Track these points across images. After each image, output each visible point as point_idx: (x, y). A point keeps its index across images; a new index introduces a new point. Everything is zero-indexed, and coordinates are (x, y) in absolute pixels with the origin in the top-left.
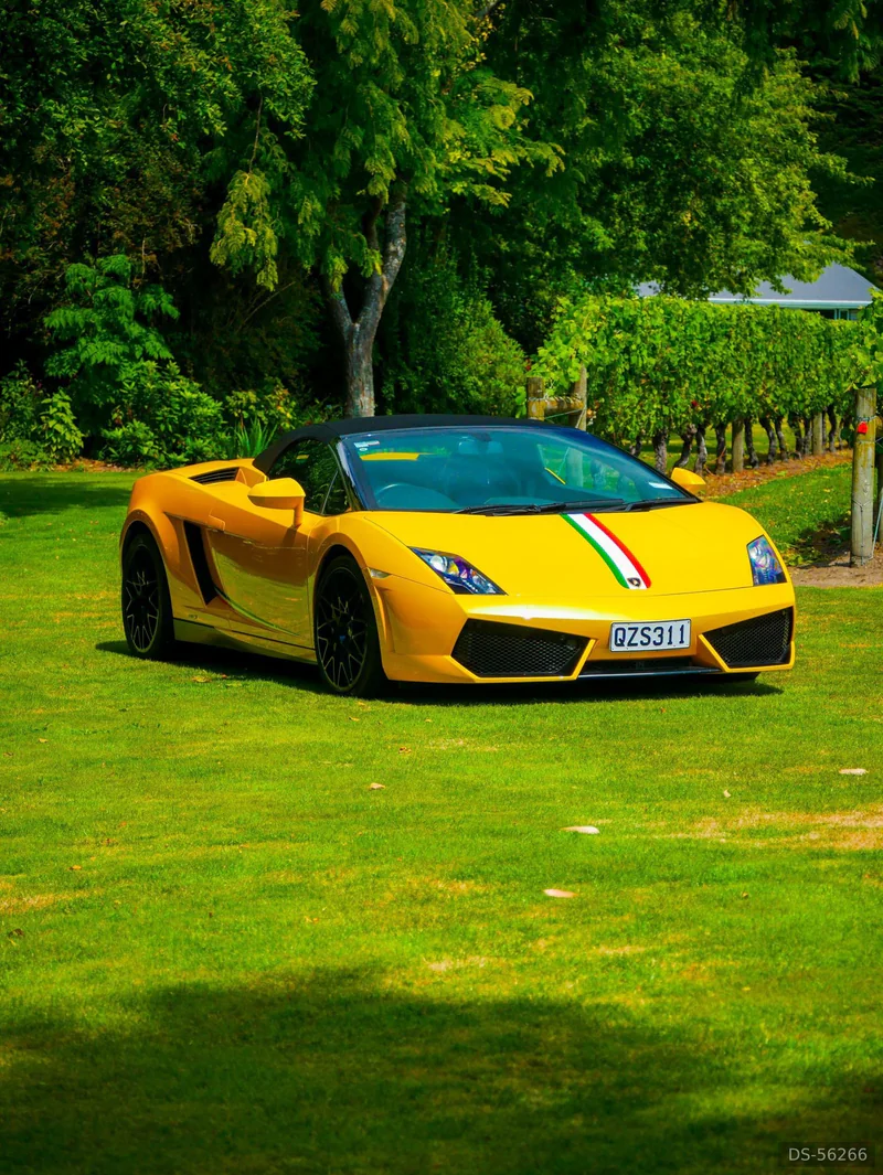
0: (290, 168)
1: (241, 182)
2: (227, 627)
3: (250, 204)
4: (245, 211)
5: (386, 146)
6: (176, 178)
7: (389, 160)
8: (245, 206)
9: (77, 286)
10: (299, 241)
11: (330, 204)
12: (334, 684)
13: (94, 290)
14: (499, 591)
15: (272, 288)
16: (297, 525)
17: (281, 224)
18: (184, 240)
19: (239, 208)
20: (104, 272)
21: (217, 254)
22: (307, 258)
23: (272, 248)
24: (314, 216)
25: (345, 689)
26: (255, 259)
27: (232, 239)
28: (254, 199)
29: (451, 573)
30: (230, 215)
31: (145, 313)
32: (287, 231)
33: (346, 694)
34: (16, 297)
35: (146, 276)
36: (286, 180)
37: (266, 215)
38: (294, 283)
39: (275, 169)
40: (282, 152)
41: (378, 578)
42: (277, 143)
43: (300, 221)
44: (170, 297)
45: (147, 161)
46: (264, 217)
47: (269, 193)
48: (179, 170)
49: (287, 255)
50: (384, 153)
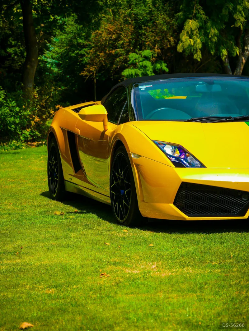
0: (206, 18)
1: (188, 23)
2: (82, 185)
3: (192, 31)
4: (190, 33)
5: (241, 9)
6: (168, 23)
7: (242, 14)
8: (190, 31)
9: (133, 61)
10: (210, 43)
11: (221, 31)
12: (118, 218)
13: (139, 62)
14: (202, 166)
15: (199, 60)
16: (105, 130)
17: (203, 38)
18: (170, 45)
19: (188, 32)
20: (143, 56)
21: (179, 48)
22: (212, 50)
23: (199, 46)
24: (215, 35)
25: (123, 221)
26: (194, 50)
27: (185, 43)
28: (193, 29)
29: (175, 155)
30: (184, 35)
31: (157, 70)
32: (206, 40)
33: (122, 224)
34: (114, 66)
35: (157, 57)
36: (205, 22)
37: (198, 34)
38: (210, 60)
39: (201, 18)
40: (204, 13)
41: (135, 158)
42: (202, 9)
43: (210, 37)
44: (166, 64)
45: (158, 18)
46: (197, 35)
47: (198, 27)
48: (169, 20)
49: (205, 49)
50: (240, 12)
